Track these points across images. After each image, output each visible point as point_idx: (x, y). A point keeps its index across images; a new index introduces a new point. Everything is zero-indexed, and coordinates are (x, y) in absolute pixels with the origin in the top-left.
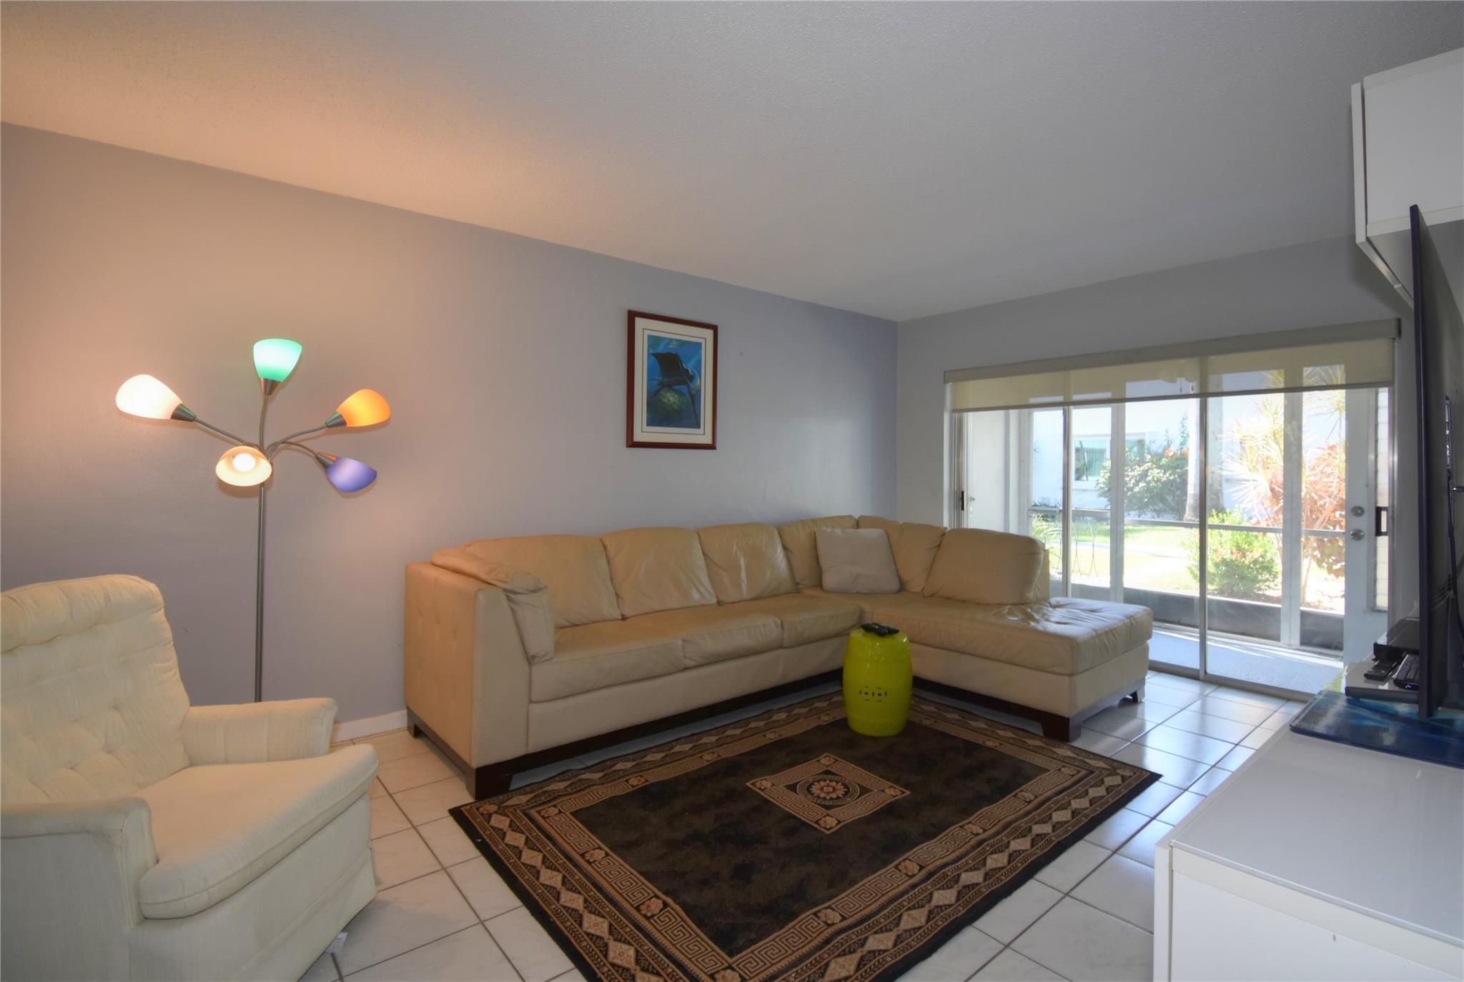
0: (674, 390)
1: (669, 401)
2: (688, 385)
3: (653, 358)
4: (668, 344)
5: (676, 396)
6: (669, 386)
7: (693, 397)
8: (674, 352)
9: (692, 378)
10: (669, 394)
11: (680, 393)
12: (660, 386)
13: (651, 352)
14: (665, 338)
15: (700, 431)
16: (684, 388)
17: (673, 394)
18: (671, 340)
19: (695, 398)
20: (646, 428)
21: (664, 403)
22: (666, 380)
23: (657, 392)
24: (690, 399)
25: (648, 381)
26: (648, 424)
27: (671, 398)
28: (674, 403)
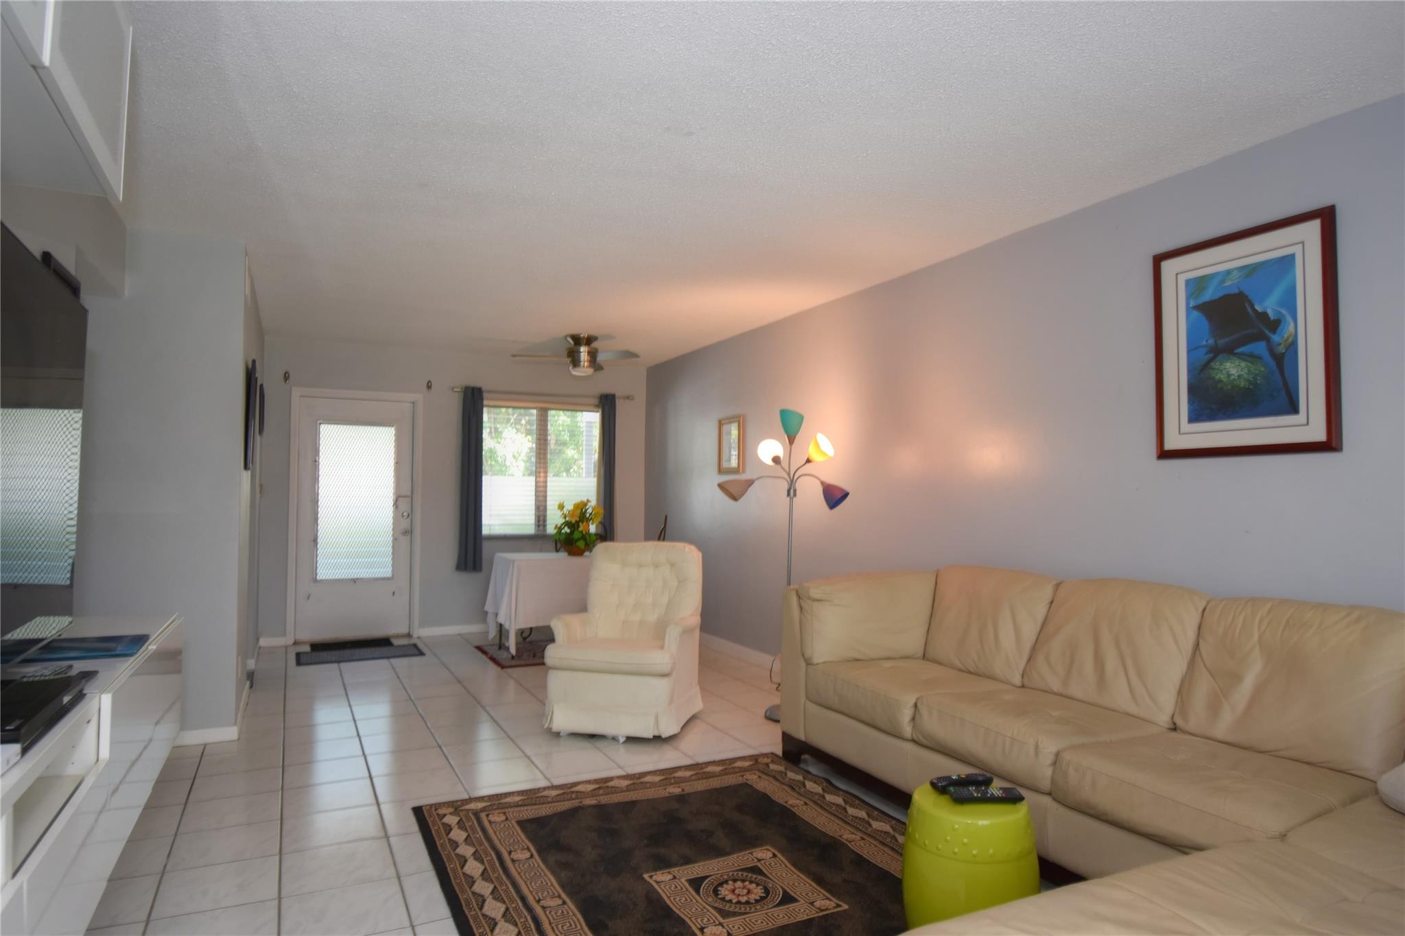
0: (1240, 356)
1: (1229, 375)
2: (1268, 340)
3: (1195, 314)
4: (1223, 281)
5: (1243, 364)
6: (1229, 351)
7: (1279, 359)
8: (1236, 291)
9: (1275, 325)
10: (1228, 365)
11: (1252, 358)
12: (1211, 355)
13: (1192, 304)
14: (1216, 274)
15: (1300, 418)
16: (1259, 348)
17: (1237, 362)
18: (1229, 272)
19: (1285, 360)
20: (1186, 426)
21: (1220, 381)
22: (1221, 342)
23: (1206, 365)
24: (1273, 364)
25: (1189, 351)
26: (1192, 420)
27: (1232, 370)
28: (1239, 376)
